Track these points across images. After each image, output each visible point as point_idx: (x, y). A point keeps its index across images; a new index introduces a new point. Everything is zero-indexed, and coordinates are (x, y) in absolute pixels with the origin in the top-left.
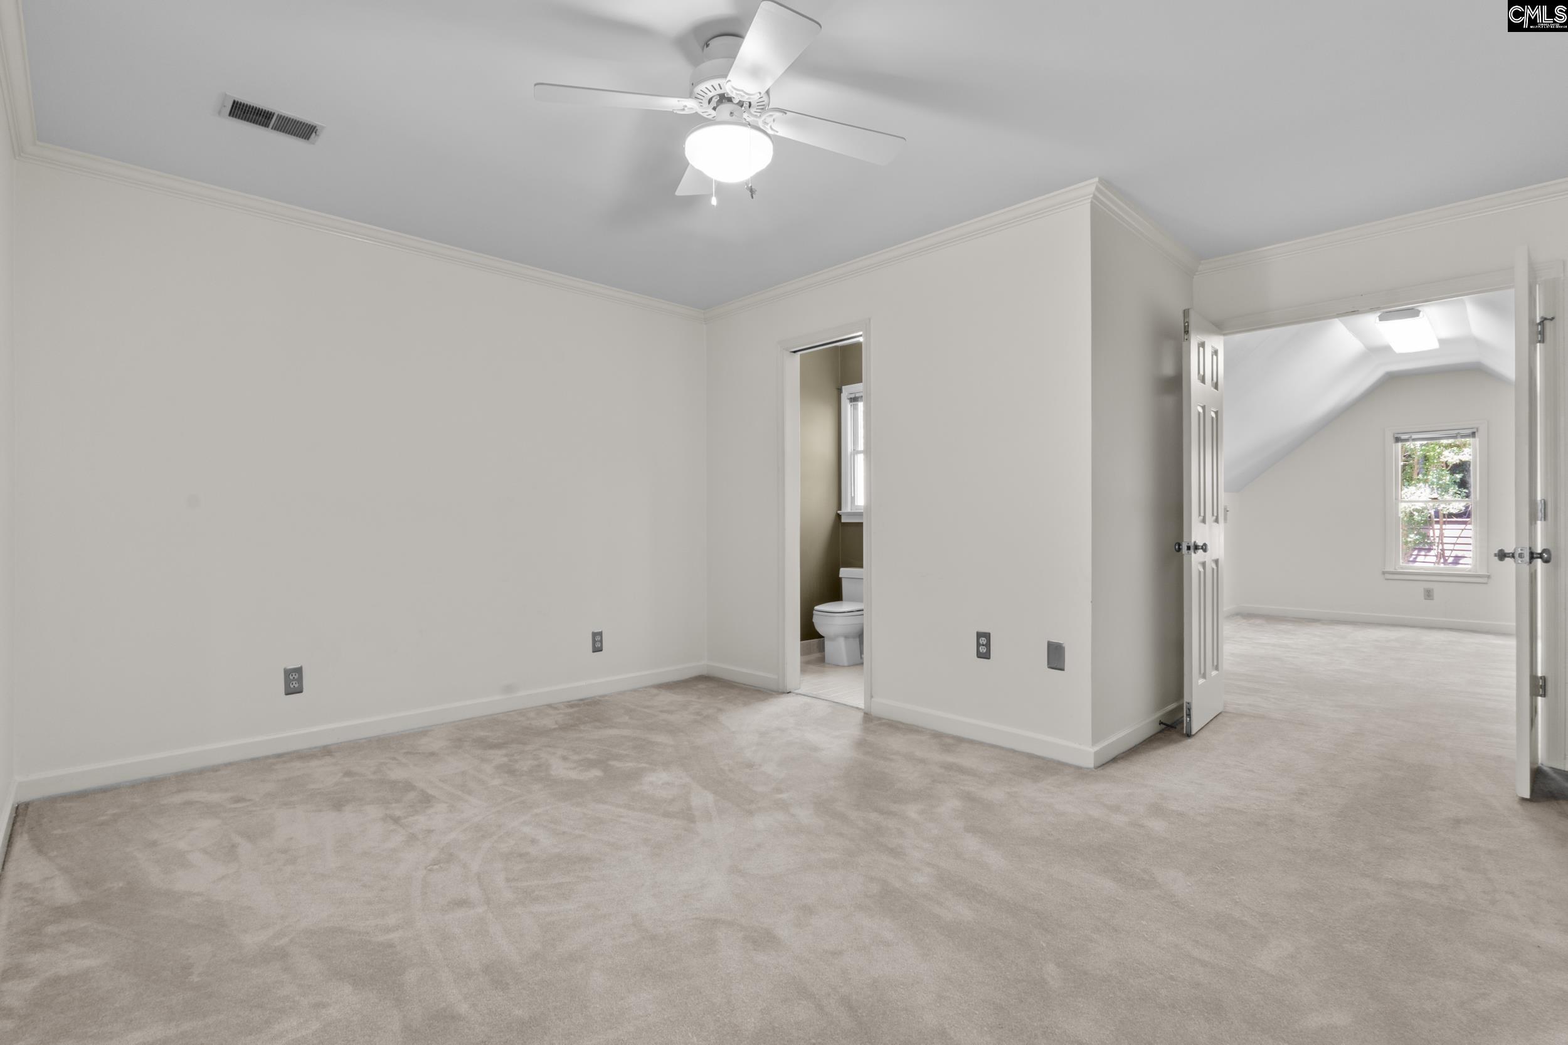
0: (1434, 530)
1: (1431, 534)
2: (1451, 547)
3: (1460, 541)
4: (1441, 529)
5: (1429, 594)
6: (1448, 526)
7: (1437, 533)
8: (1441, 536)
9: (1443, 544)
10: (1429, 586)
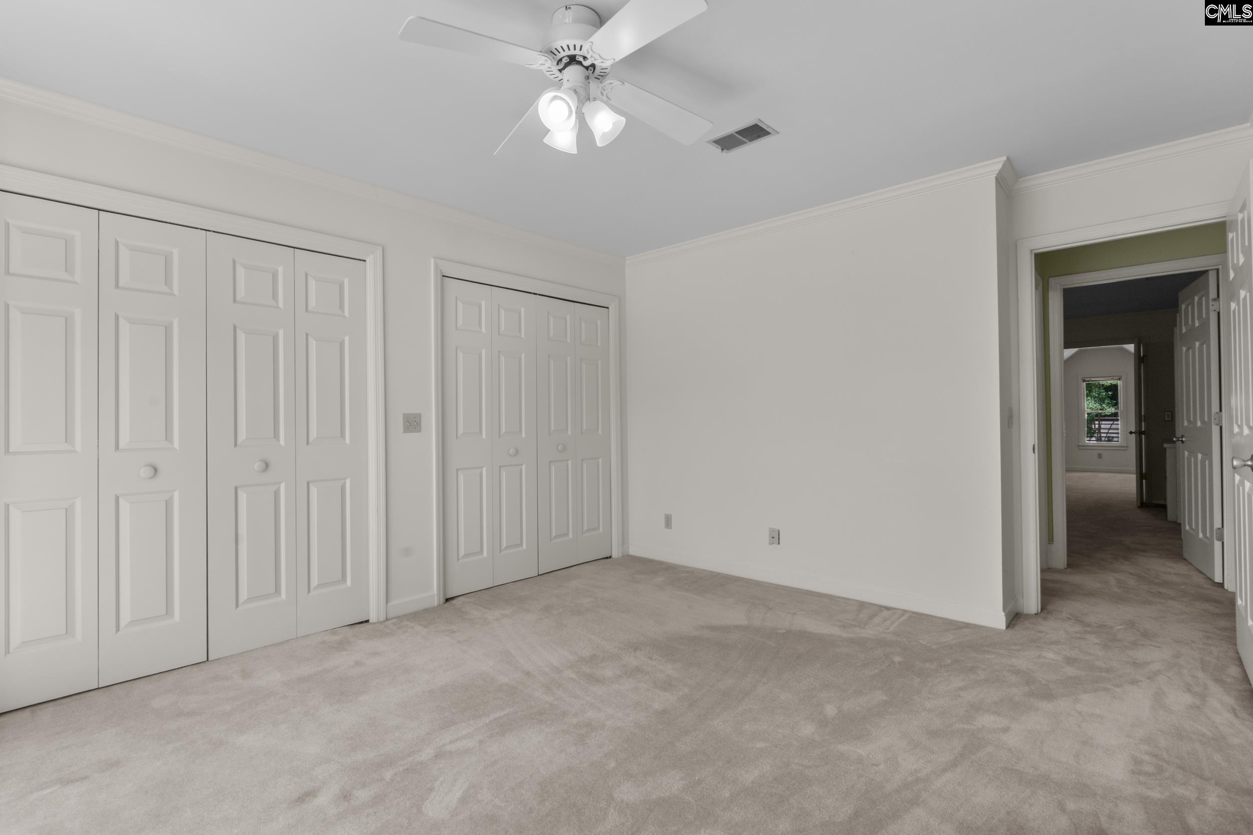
0: (1095, 424)
1: (1093, 427)
2: (1105, 435)
3: (1110, 431)
4: (1099, 425)
5: (1100, 456)
6: (1103, 422)
7: (1097, 426)
8: (1100, 428)
9: (1101, 433)
10: (1100, 452)
